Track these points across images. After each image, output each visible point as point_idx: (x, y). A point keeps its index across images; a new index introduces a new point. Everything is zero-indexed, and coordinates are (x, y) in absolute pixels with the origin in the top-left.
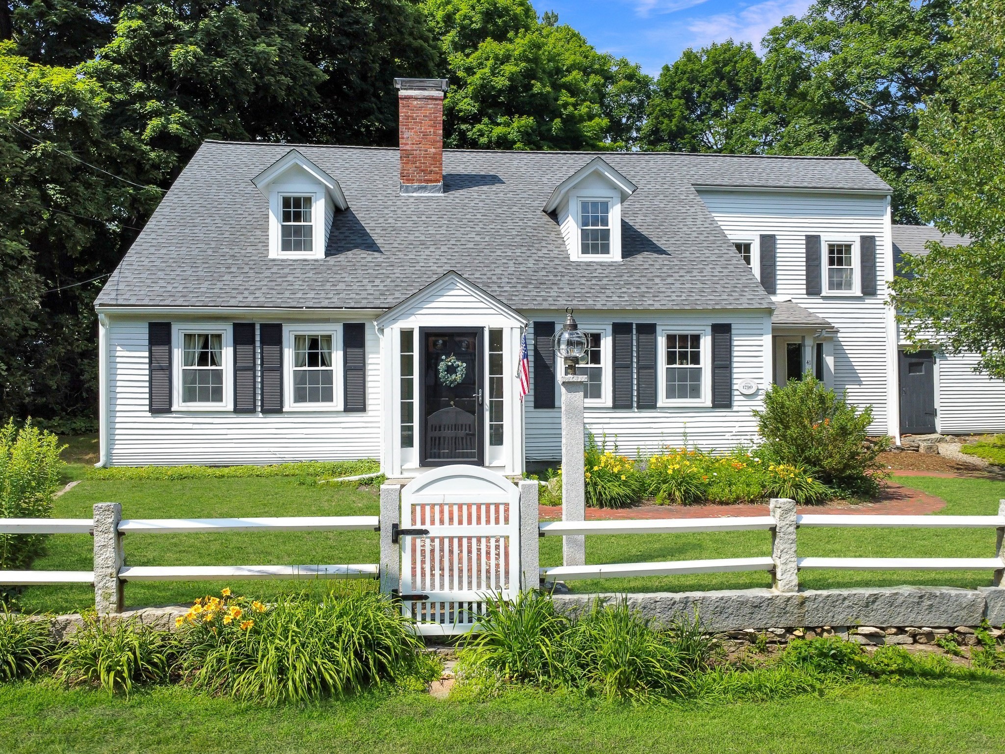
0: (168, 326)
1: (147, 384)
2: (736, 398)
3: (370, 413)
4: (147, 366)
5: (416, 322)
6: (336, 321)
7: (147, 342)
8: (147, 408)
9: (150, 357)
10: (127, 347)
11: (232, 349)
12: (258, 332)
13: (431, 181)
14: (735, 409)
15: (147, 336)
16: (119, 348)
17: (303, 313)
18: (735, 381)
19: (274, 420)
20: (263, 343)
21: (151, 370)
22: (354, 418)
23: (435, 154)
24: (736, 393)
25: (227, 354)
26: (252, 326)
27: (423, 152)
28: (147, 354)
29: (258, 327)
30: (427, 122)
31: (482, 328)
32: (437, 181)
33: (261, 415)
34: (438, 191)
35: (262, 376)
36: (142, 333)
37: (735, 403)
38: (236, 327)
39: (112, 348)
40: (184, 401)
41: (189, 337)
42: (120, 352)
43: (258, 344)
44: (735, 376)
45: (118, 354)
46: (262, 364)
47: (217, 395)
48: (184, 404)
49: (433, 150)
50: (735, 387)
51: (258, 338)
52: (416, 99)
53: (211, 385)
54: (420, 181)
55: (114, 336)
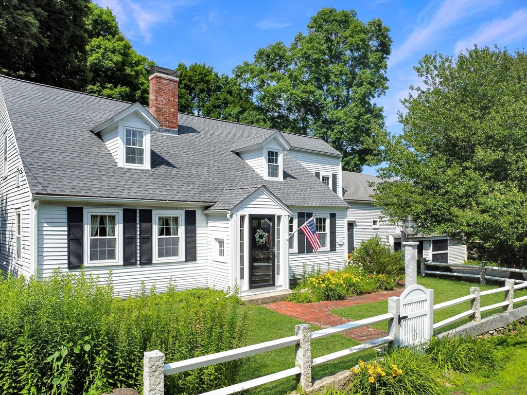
0: (81, 210)
1: (66, 249)
2: (337, 246)
3: (198, 262)
4: (66, 237)
5: (248, 211)
6: (181, 208)
7: (66, 221)
8: (67, 266)
9: (69, 231)
10: (51, 224)
11: (122, 225)
12: (138, 215)
13: (172, 127)
14: (337, 251)
15: (66, 217)
16: (45, 225)
17: (168, 204)
18: (337, 239)
19: (146, 268)
20: (140, 221)
21: (69, 239)
22: (190, 265)
23: (174, 112)
24: (337, 244)
25: (119, 228)
26: (135, 210)
27: (168, 110)
28: (66, 229)
29: (138, 211)
30: (169, 93)
31: (275, 215)
32: (175, 128)
33: (139, 266)
34: (176, 133)
35: (140, 242)
36: (63, 214)
37: (337, 249)
38: (125, 211)
39: (40, 224)
40: (91, 260)
41: (94, 217)
42: (46, 227)
43: (138, 222)
44: (337, 236)
45: (45, 228)
46: (140, 235)
47: (112, 255)
48: (91, 262)
49: (173, 110)
50: (337, 241)
51: (138, 218)
52: (165, 79)
53: (107, 249)
54: (166, 126)
55: (42, 216)
